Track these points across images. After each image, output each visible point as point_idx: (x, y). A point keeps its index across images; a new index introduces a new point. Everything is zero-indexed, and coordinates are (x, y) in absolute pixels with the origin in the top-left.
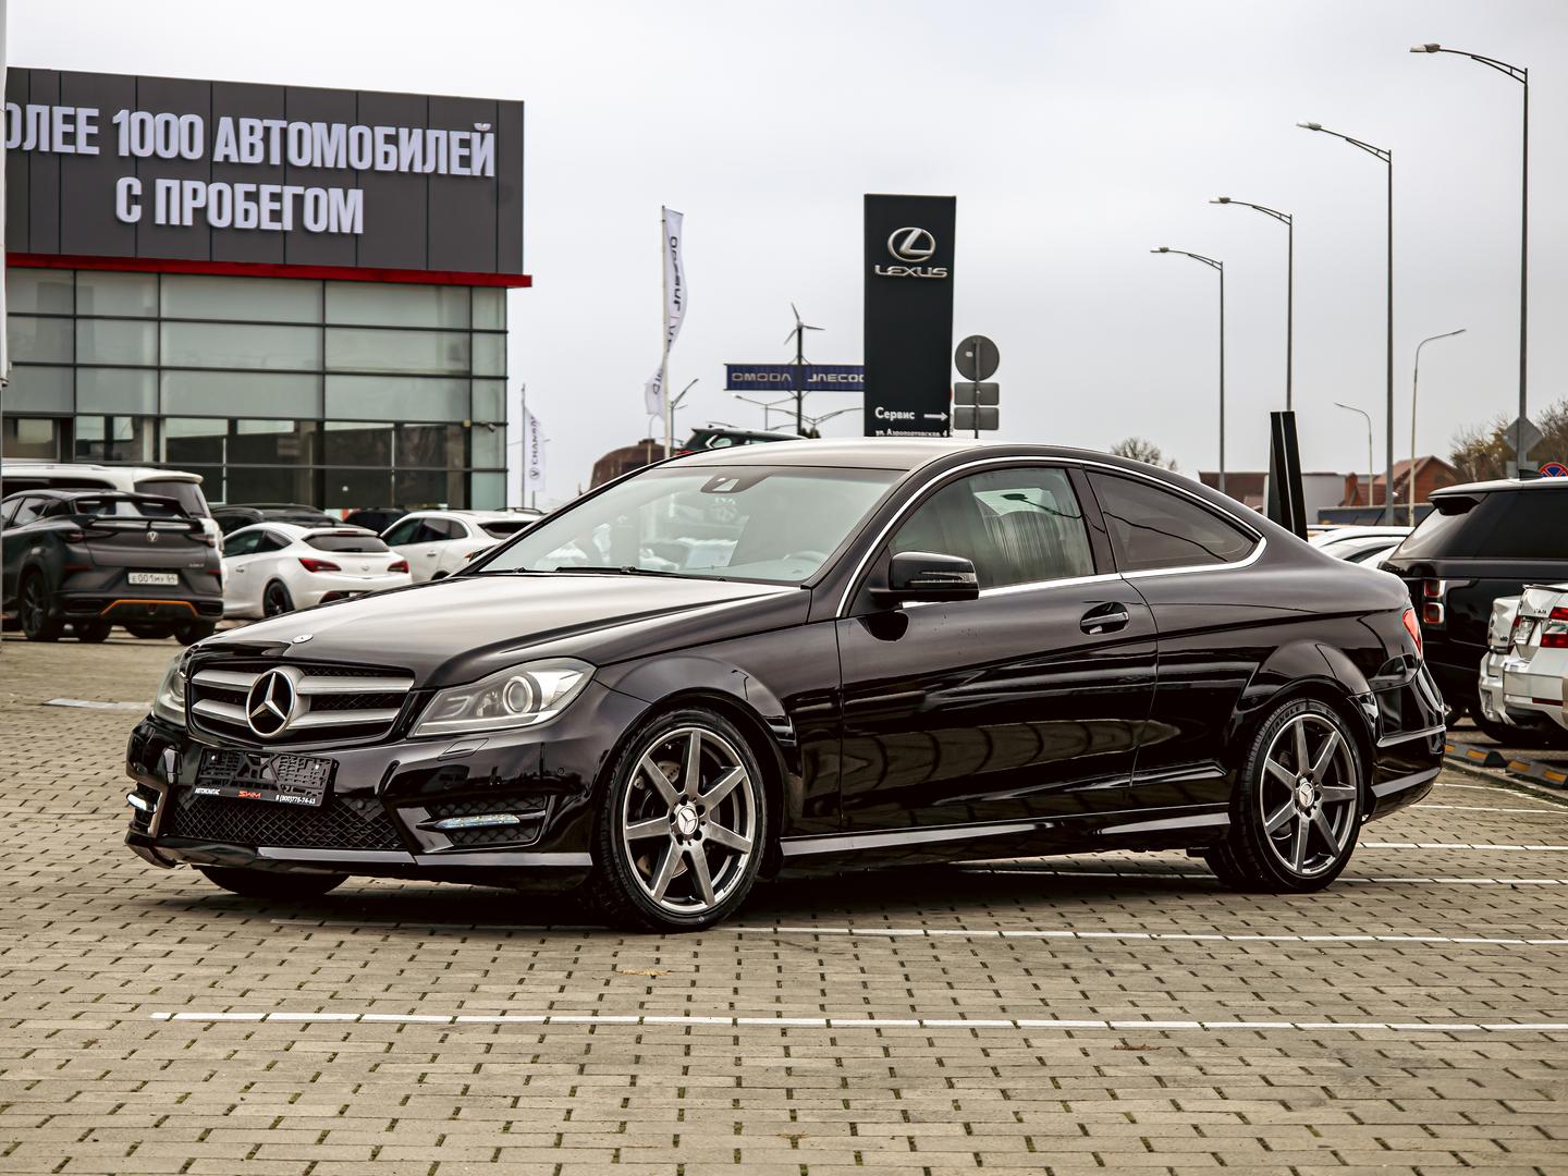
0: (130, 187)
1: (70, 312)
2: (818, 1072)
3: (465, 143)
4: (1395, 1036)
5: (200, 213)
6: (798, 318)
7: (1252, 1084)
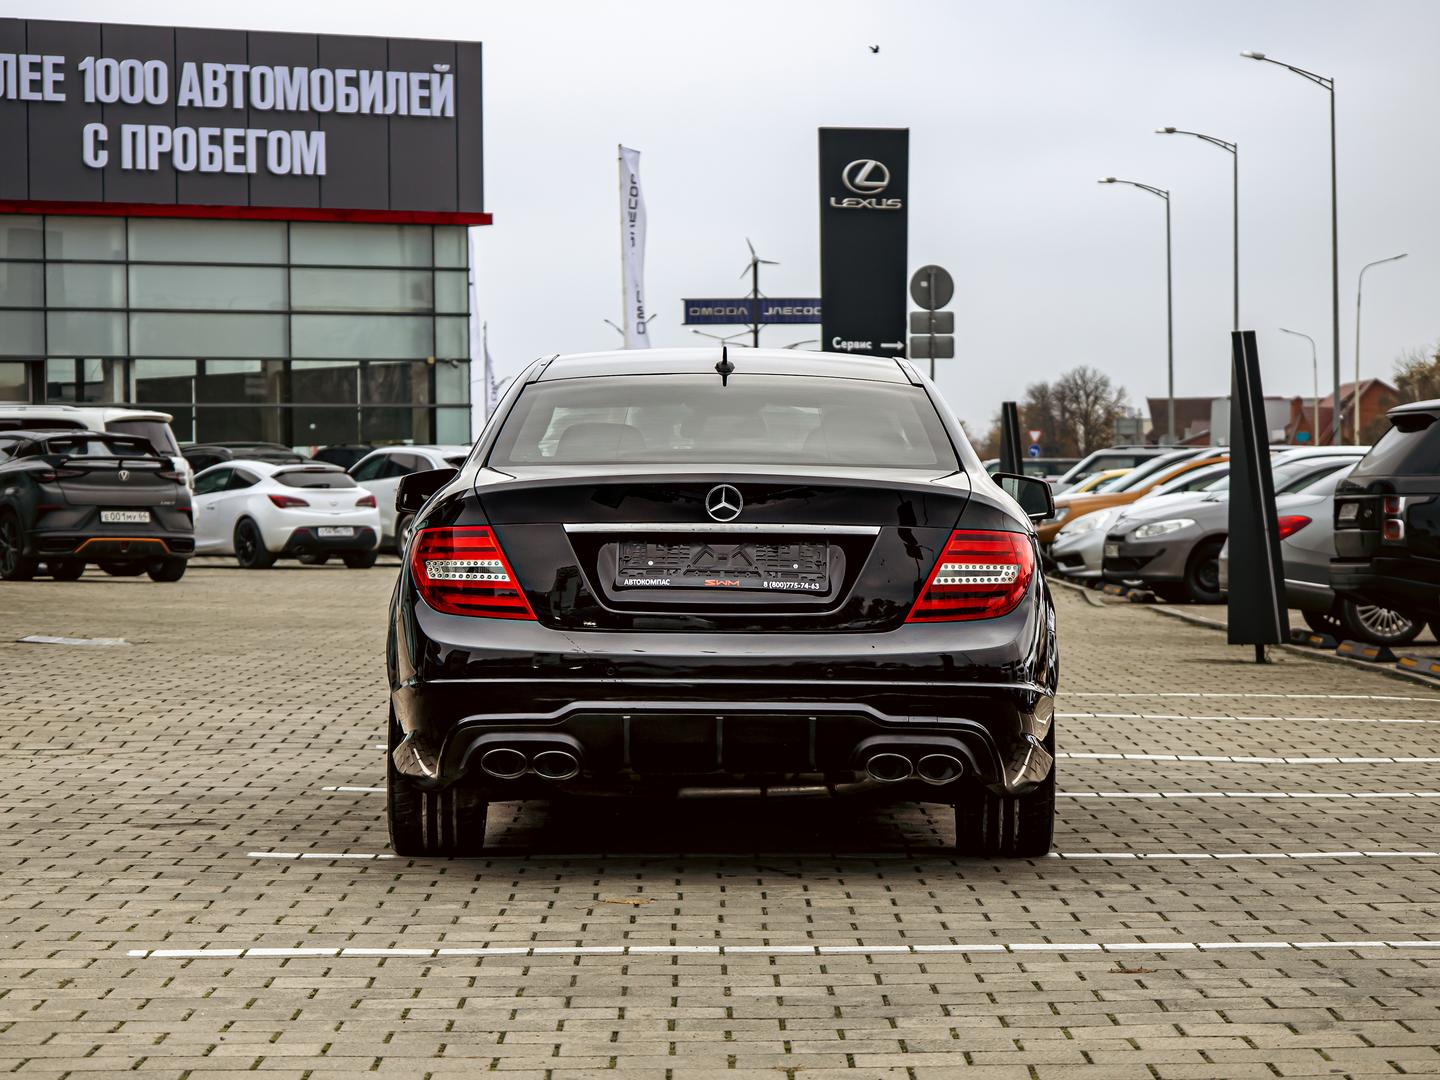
0: (96, 133)
1: (39, 256)
2: (810, 1001)
3: (425, 85)
4: (1395, 954)
5: (166, 157)
6: (753, 252)
7: (1255, 1006)
